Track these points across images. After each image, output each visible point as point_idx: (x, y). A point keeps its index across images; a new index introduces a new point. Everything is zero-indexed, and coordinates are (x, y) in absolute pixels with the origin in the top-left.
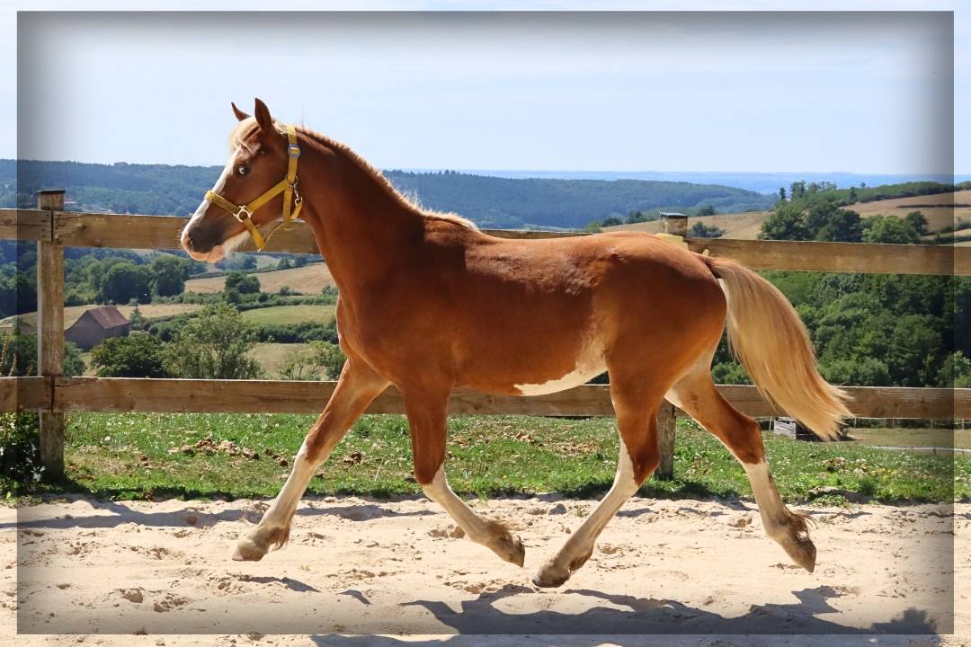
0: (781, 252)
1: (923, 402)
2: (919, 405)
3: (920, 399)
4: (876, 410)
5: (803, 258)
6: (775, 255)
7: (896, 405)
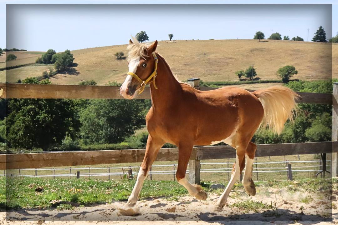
0: (34, 89)
1: (92, 157)
2: (91, 159)
3: (91, 156)
4: (74, 163)
5: (43, 92)
6: (31, 91)
7: (82, 159)
